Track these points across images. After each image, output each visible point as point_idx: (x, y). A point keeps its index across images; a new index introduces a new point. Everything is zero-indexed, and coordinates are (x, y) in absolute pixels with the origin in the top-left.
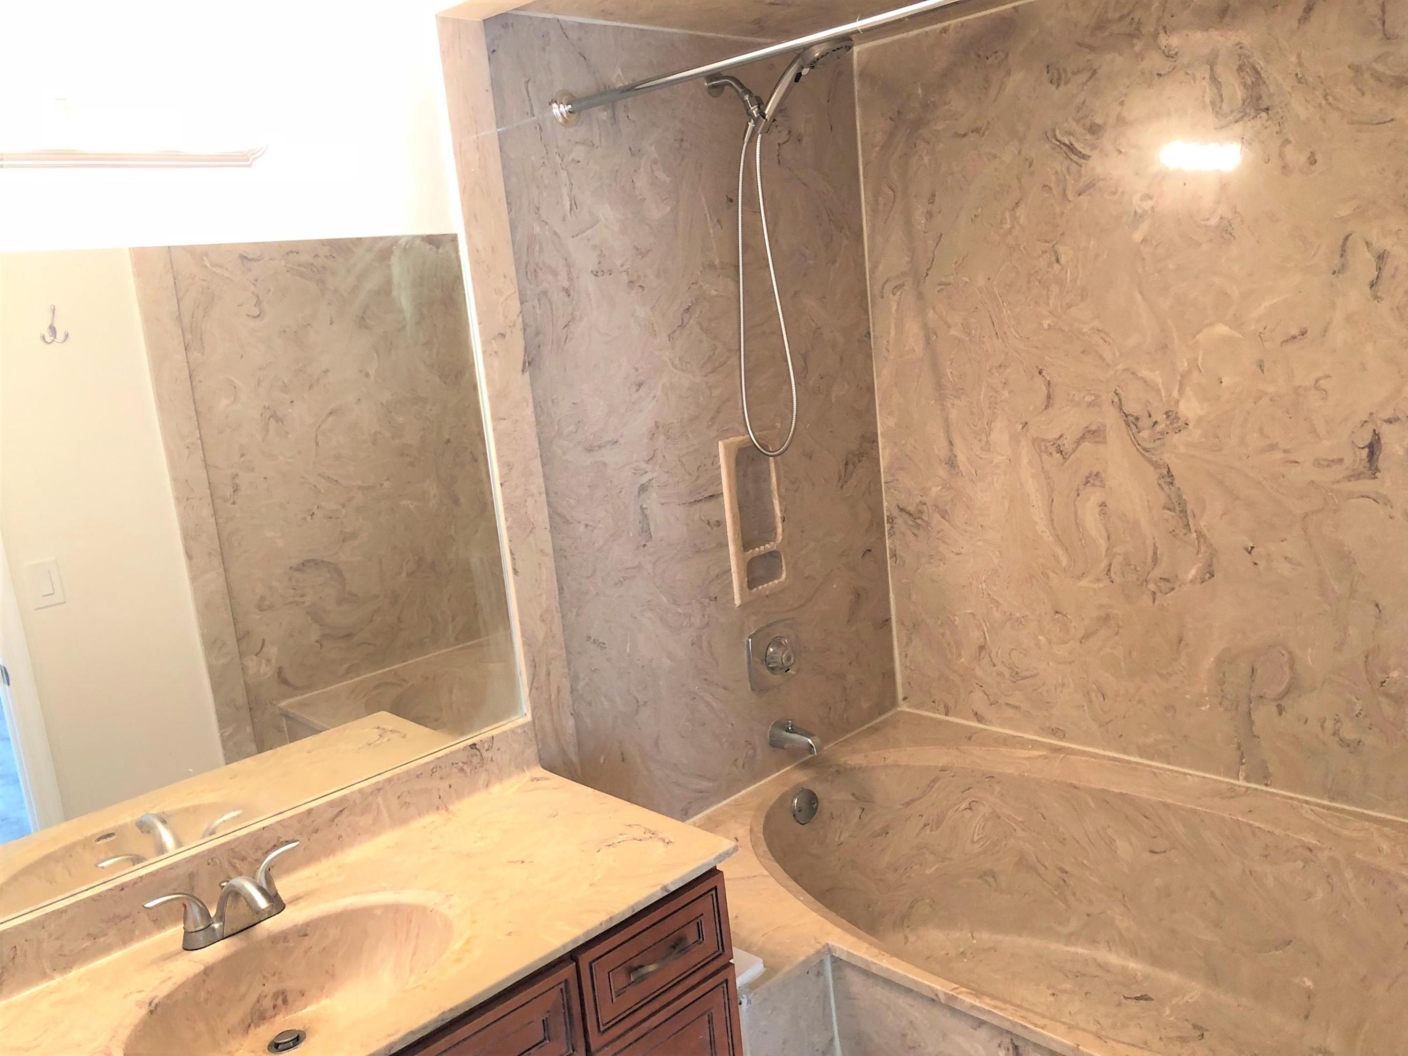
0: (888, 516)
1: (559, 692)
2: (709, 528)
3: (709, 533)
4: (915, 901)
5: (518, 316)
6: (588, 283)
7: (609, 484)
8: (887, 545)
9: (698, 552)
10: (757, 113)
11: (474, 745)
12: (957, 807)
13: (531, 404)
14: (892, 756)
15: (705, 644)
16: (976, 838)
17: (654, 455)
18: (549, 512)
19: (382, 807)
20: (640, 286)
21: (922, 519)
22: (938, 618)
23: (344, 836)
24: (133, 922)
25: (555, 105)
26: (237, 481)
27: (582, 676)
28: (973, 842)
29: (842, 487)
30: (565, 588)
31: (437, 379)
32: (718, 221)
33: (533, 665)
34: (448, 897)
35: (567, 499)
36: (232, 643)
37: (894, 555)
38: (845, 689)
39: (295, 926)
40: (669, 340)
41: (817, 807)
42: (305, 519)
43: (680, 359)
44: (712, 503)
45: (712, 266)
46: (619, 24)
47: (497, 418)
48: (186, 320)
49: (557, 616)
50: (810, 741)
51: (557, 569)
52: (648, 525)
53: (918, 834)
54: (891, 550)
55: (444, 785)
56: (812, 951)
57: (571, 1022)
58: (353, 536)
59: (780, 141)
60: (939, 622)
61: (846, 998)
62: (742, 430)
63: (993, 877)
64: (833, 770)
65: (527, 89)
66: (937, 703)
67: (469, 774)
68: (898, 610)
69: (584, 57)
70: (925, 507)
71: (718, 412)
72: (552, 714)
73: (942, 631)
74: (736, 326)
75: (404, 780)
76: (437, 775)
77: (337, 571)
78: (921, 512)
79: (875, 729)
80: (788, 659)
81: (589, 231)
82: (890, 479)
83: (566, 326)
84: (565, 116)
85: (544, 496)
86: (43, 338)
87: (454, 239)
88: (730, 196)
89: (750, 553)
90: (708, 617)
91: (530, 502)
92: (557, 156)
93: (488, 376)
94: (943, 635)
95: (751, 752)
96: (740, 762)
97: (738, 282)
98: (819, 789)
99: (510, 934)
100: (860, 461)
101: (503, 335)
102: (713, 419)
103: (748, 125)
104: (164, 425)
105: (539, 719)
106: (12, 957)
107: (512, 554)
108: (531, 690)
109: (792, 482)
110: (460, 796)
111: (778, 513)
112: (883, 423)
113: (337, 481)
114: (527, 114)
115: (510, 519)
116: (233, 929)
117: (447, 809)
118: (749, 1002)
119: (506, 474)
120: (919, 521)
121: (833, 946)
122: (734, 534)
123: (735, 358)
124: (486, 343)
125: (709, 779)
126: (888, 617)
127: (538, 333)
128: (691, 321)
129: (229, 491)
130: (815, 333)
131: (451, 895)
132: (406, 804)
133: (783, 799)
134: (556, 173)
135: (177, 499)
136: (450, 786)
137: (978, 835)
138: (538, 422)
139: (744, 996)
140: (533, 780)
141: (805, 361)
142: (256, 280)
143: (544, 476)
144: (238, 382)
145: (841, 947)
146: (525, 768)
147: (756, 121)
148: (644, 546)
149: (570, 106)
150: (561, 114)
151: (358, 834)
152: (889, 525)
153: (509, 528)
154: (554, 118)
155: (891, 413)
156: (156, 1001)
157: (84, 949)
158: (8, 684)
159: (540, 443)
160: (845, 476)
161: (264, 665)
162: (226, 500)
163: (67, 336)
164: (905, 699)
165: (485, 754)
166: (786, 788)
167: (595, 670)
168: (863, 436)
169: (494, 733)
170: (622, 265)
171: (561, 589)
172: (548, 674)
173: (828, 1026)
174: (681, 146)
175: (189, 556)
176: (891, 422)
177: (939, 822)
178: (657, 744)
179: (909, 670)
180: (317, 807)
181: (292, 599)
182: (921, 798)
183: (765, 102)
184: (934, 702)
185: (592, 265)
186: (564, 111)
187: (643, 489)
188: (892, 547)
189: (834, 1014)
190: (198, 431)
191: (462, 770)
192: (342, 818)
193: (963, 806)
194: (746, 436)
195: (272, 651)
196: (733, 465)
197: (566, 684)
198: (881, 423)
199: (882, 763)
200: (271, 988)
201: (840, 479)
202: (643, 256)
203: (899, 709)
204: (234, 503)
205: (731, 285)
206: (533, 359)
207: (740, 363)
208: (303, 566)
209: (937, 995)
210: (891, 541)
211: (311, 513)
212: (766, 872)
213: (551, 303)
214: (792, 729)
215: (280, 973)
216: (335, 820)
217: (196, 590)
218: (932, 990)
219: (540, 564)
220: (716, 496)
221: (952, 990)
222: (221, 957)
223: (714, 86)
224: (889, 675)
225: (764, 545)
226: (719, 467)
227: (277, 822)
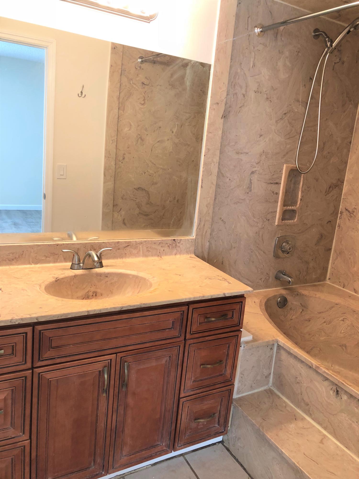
0: (340, 211)
1: (206, 232)
2: (273, 194)
3: (272, 196)
4: (314, 347)
5: (225, 98)
6: (252, 94)
7: (241, 168)
8: (338, 222)
9: (267, 201)
10: (329, 45)
11: (175, 240)
12: (338, 319)
13: (221, 131)
14: (319, 295)
15: (261, 235)
16: (342, 332)
17: (260, 162)
18: (218, 170)
19: (141, 249)
20: (270, 101)
21: (353, 214)
22: (350, 252)
23: (127, 254)
24: (58, 257)
25: (256, 28)
26: (125, 156)
27: (215, 230)
28: (341, 333)
29: (326, 195)
30: (217, 198)
31: (195, 139)
32: (305, 85)
33: (200, 220)
34: (153, 277)
35: (225, 168)
36: (111, 206)
37: (339, 226)
38: (308, 268)
39: (105, 273)
40: (276, 123)
41: (286, 304)
42: (142, 174)
43: (278, 130)
44: (277, 185)
45: (298, 101)
46: (286, 4)
47: (208, 132)
48: (121, 100)
49: (212, 207)
50: (290, 279)
51: (216, 191)
52: (251, 186)
53: (321, 324)
54: (338, 224)
55: (162, 249)
56: (271, 339)
57: (182, 326)
58: (156, 183)
59: (336, 62)
60: (350, 253)
61: (279, 359)
62: (294, 163)
63: (346, 347)
64: (296, 293)
65: (248, 19)
66: (341, 283)
67: (171, 249)
68: (335, 246)
69: (271, 13)
70: (355, 210)
71: (287, 153)
72: (202, 239)
73: (350, 257)
74: (301, 125)
75: (150, 243)
76: (161, 245)
77: (148, 193)
78: (354, 212)
79: (315, 286)
80: (290, 249)
81: (257, 76)
82: (345, 197)
83: (240, 107)
84: (259, 33)
85: (218, 164)
86: (78, 95)
87: (210, 66)
88: (311, 77)
89: (285, 208)
90: (264, 226)
91: (213, 164)
92: (252, 47)
93: (209, 116)
94: (350, 258)
95: (267, 278)
96: (263, 280)
97: (306, 109)
98: (289, 298)
99: (169, 291)
100: (335, 188)
101: (218, 103)
102: (284, 155)
103: (325, 50)
104: (107, 131)
105: (197, 239)
106: (22, 254)
107: (202, 180)
108: (197, 228)
109: (308, 188)
110: (166, 254)
111: (300, 197)
112: (348, 176)
113: (155, 164)
114: (246, 29)
115: (204, 168)
116: (86, 267)
117: (161, 257)
118: (244, 347)
119: (207, 152)
120: (352, 215)
121: (279, 340)
122: (281, 199)
123: (298, 136)
124: (211, 105)
125: (250, 281)
126: (331, 248)
127: (230, 107)
128: (285, 118)
129: (121, 158)
130: (330, 136)
131: (155, 277)
132: (148, 251)
133: (275, 297)
134: (251, 53)
135: (105, 156)
136: (164, 250)
137: (344, 331)
138: (222, 138)
139: (243, 345)
140: (190, 257)
141: (324, 145)
142: (145, 92)
143: (219, 157)
144: (132, 124)
145: (282, 341)
146: (189, 253)
147: (329, 48)
148: (248, 193)
149: (261, 29)
150: (258, 32)
151: (131, 255)
152: (340, 215)
153: (203, 171)
154: (255, 33)
155: (351, 173)
156: (58, 278)
157: (42, 259)
158: (45, 199)
159: (221, 146)
160: (328, 191)
161: (119, 216)
162: (120, 161)
163: (85, 96)
164: (329, 279)
165: (177, 244)
166: (277, 294)
167: (220, 230)
168: (339, 179)
169: (182, 238)
170: (266, 91)
171: (215, 199)
172: (204, 225)
173: (270, 368)
174: (298, 54)
175: (105, 175)
176: (351, 176)
177: (330, 322)
178: (235, 263)
179: (334, 269)
180: (121, 241)
181: (132, 198)
182: (326, 312)
183: (333, 41)
184: (340, 282)
185: (255, 89)
186: (259, 31)
187: (253, 173)
188: (339, 223)
189: (273, 365)
190: (116, 136)
191: (169, 246)
192: (128, 248)
193: (341, 319)
194: (295, 165)
195: (123, 213)
196: (287, 174)
197: (209, 231)
198: (347, 176)
199: (315, 296)
200: (93, 289)
201: (326, 192)
202: (274, 90)
203: (326, 282)
204: (122, 163)
205: (303, 108)
206: (226, 116)
207: (300, 138)
208: (138, 189)
209: (312, 365)
210: (339, 221)
211: (145, 172)
212: (262, 314)
213: (237, 98)
214: (284, 274)
215: (96, 286)
216: (126, 248)
217: (104, 187)
218: (311, 363)
219: (210, 187)
220: (278, 184)
221: (318, 365)
222: (80, 274)
223: (316, 35)
224: (325, 269)
225: (291, 207)
226: (282, 174)
227: (108, 242)
